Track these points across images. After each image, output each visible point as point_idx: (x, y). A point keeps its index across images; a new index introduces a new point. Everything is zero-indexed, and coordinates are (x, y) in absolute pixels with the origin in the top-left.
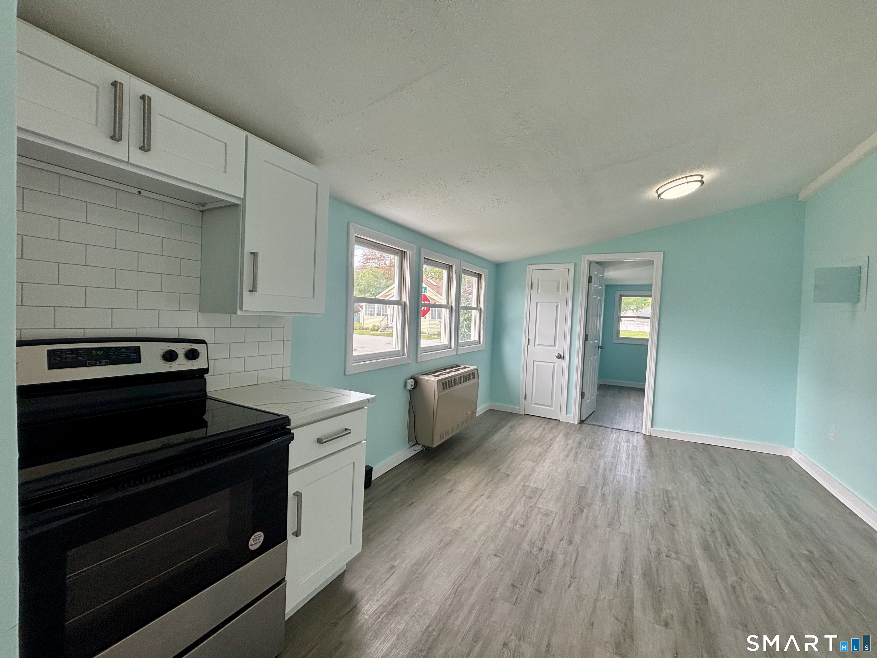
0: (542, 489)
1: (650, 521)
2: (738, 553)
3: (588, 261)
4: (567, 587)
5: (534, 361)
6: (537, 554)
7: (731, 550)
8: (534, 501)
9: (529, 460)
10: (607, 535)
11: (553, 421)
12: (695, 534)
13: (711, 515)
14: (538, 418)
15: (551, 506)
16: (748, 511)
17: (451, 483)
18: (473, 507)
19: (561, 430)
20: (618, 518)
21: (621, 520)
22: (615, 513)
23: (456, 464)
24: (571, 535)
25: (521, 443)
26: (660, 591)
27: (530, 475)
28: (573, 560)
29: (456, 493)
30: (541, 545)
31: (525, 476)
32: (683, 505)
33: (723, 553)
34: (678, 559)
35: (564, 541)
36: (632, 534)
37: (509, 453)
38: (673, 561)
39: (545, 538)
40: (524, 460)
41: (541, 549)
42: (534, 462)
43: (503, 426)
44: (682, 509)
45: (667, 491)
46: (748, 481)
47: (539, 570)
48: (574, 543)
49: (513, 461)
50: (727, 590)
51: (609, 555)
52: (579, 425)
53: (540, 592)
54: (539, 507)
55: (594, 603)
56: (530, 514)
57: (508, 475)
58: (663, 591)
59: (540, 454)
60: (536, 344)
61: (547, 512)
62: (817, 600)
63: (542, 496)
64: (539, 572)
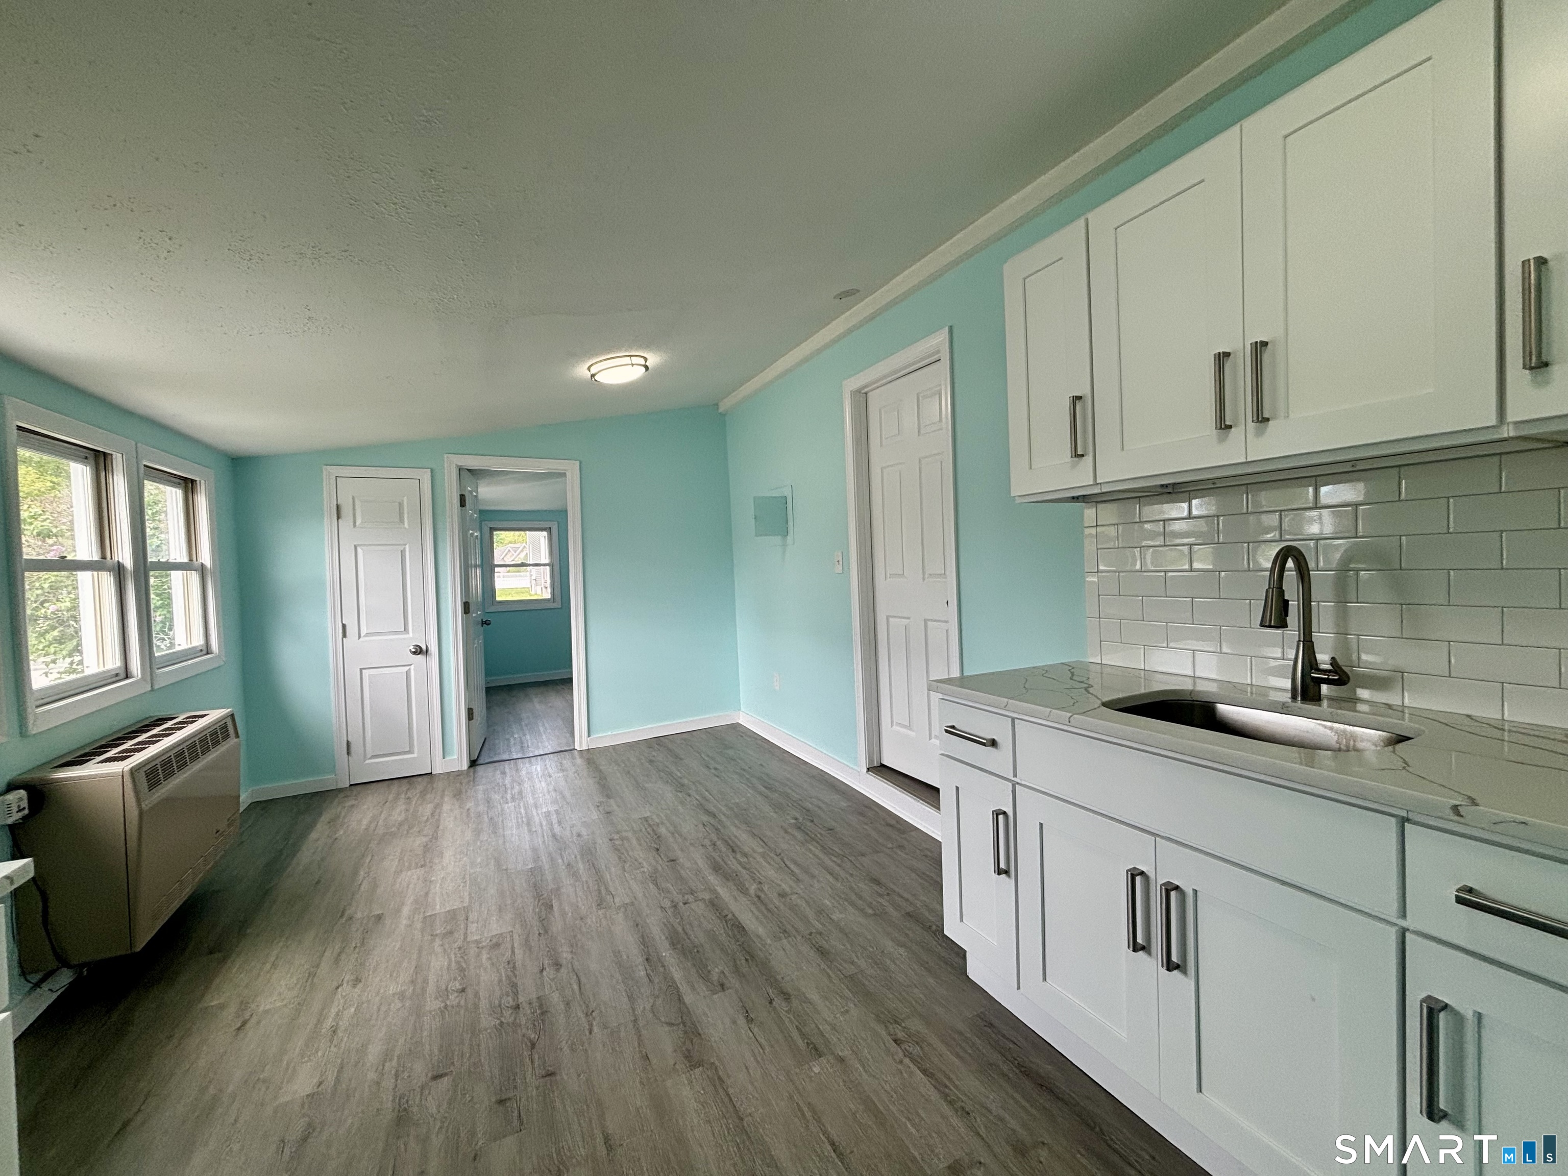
0: (464, 907)
1: (646, 870)
2: (745, 855)
3: (457, 466)
4: (587, 1033)
5: (361, 670)
6: (515, 1019)
7: (738, 856)
8: (459, 935)
9: (409, 869)
10: (604, 922)
11: (420, 779)
12: (699, 858)
13: (704, 825)
14: (387, 782)
15: (495, 928)
16: (733, 801)
17: (232, 1009)
18: (329, 1022)
19: (443, 791)
20: (607, 889)
21: (612, 889)
22: (598, 884)
23: (224, 960)
24: (553, 953)
25: (373, 845)
26: (698, 951)
27: (427, 894)
28: (576, 987)
29: (258, 1023)
30: (514, 1000)
31: (416, 901)
32: (671, 828)
33: (734, 865)
34: (696, 900)
35: (547, 969)
36: (634, 900)
37: (355, 873)
38: (693, 906)
39: (514, 986)
40: (398, 872)
41: (517, 1007)
42: (422, 866)
43: (310, 827)
44: (673, 834)
45: (646, 819)
46: (717, 766)
47: (530, 1041)
48: (564, 962)
49: (375, 886)
50: (754, 904)
51: (620, 948)
52: (472, 770)
53: (551, 1074)
54: (476, 941)
55: (634, 1026)
56: (465, 962)
57: (379, 918)
58: (701, 950)
59: (426, 848)
60: (363, 633)
61: (494, 940)
62: (819, 864)
63: (471, 919)
64: (533, 1045)
